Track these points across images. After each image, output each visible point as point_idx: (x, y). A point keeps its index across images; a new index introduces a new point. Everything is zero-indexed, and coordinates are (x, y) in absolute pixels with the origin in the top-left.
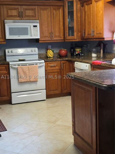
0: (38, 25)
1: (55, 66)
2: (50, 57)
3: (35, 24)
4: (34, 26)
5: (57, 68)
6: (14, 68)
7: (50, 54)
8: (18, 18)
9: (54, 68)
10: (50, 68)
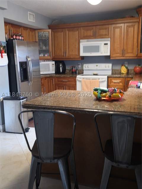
0: (109, 43)
1: (118, 83)
2: (123, 74)
3: (106, 42)
4: (105, 44)
5: (121, 84)
6: (80, 81)
7: (123, 71)
8: (93, 37)
9: (118, 84)
10: (113, 84)
